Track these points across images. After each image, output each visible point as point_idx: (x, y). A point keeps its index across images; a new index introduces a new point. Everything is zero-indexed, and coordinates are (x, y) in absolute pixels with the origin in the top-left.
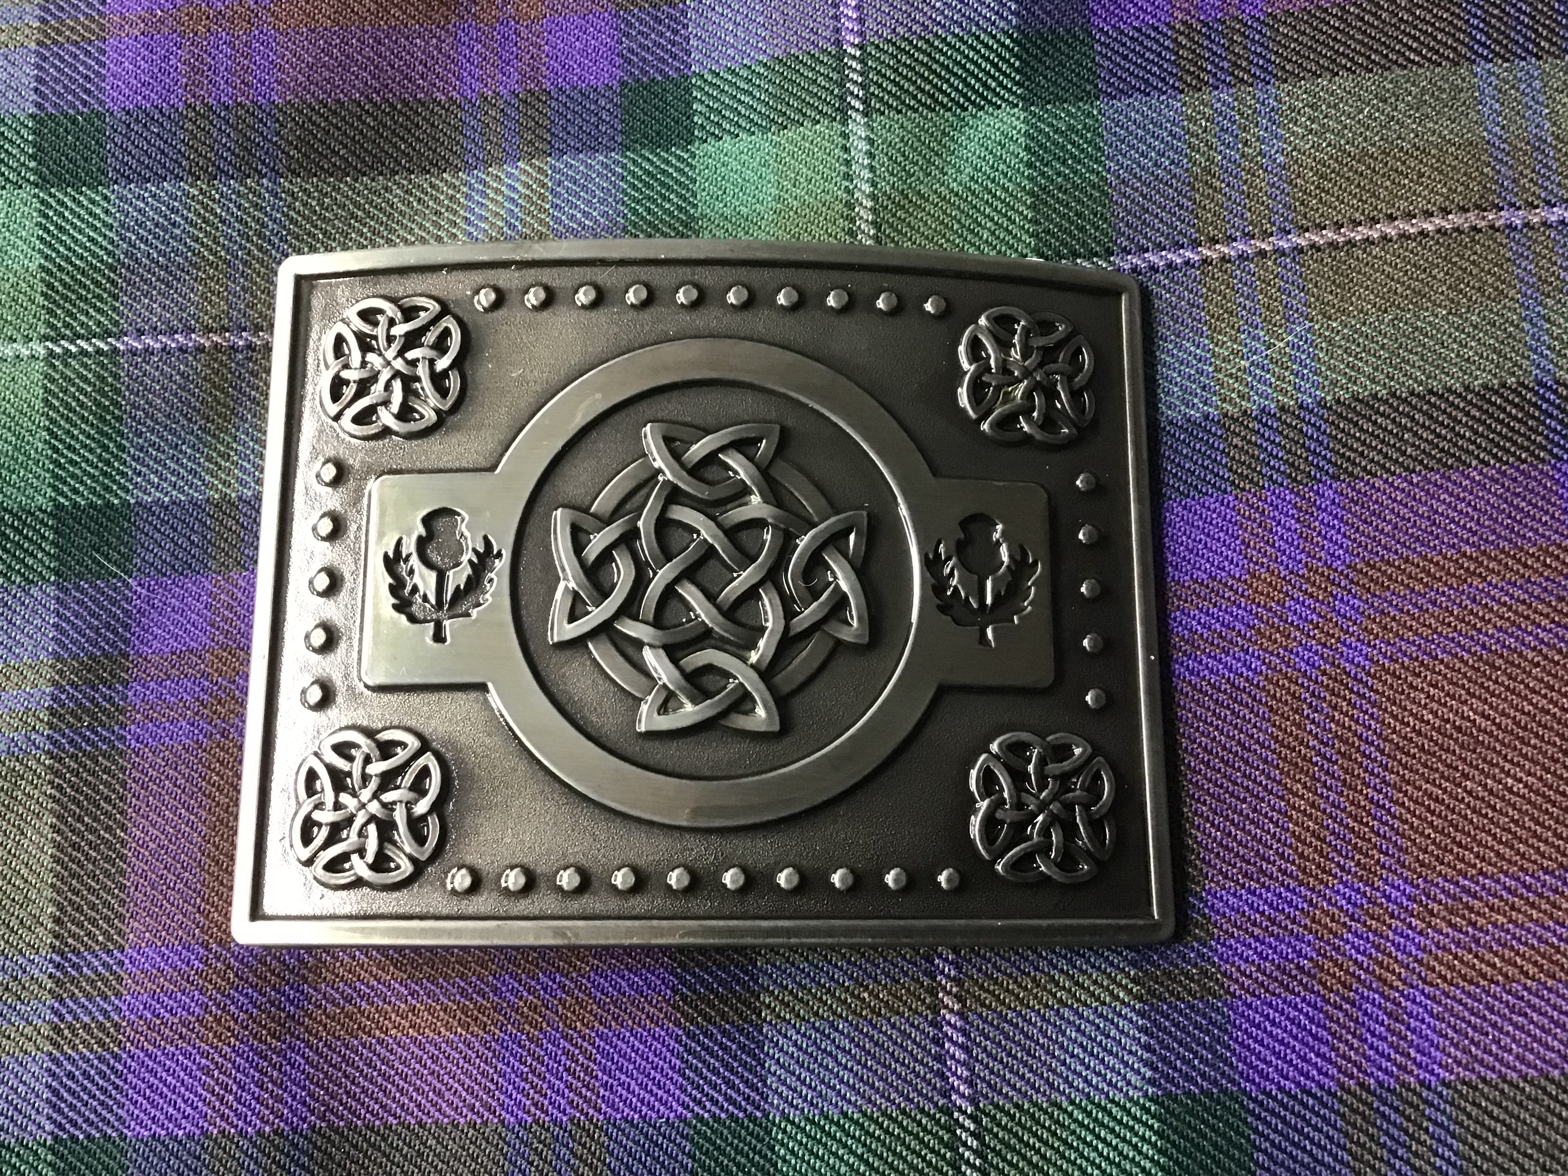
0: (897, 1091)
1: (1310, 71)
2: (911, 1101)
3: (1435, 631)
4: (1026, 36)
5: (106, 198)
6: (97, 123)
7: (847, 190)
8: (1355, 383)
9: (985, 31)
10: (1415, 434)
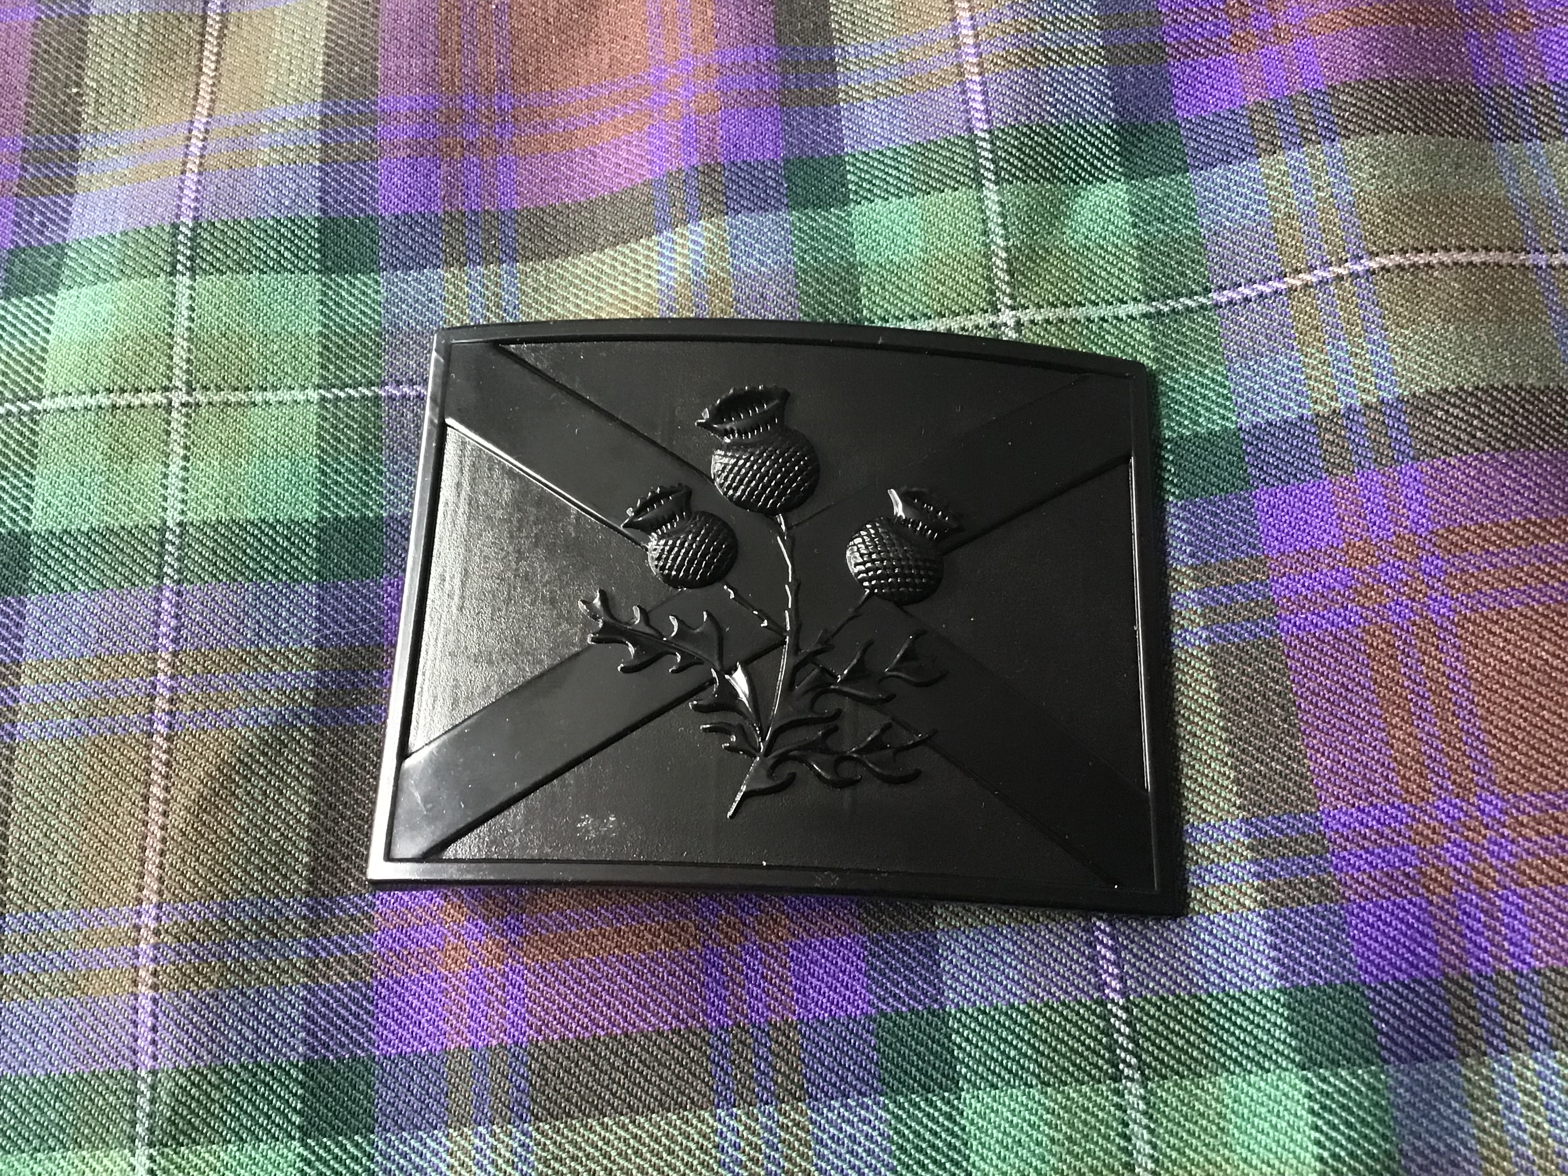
0: (1056, 985)
1: (1369, 129)
2: (1070, 994)
3: (1509, 585)
4: (1123, 128)
5: (377, 282)
6: (371, 224)
7: (985, 244)
8: (1427, 380)
9: (1090, 123)
10: (1482, 421)
